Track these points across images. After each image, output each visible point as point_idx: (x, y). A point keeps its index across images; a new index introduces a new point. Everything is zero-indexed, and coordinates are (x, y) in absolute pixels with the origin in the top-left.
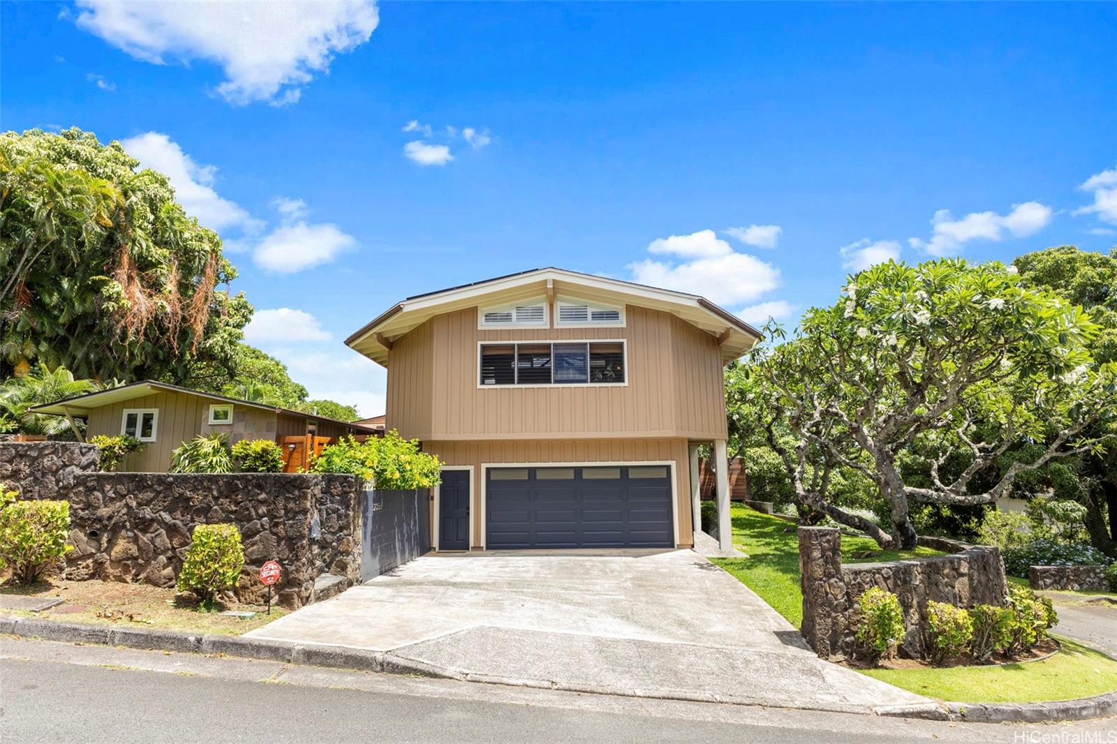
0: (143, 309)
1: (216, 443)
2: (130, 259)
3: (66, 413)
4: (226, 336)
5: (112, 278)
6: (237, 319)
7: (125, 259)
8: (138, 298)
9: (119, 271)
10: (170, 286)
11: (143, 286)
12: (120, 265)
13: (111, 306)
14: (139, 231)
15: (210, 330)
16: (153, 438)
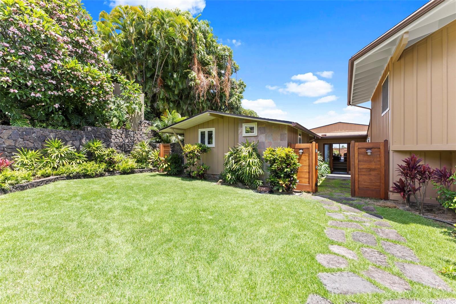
0: (205, 84)
1: (250, 149)
2: (198, 60)
3: (174, 133)
4: (237, 97)
5: (192, 70)
6: (240, 90)
7: (196, 61)
8: (202, 79)
9: (194, 67)
10: (214, 73)
11: (204, 74)
12: (194, 64)
13: (192, 83)
14: (200, 47)
15: (231, 95)
16: (213, 145)
